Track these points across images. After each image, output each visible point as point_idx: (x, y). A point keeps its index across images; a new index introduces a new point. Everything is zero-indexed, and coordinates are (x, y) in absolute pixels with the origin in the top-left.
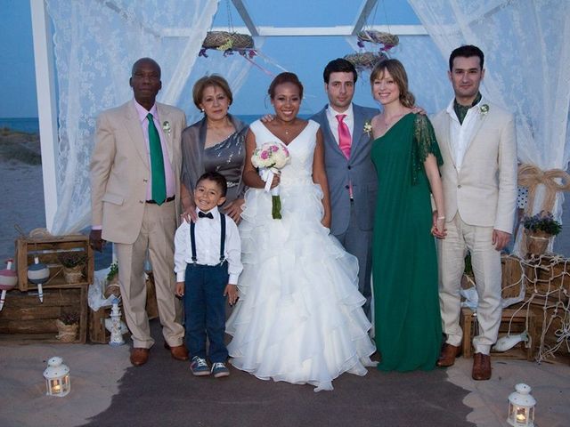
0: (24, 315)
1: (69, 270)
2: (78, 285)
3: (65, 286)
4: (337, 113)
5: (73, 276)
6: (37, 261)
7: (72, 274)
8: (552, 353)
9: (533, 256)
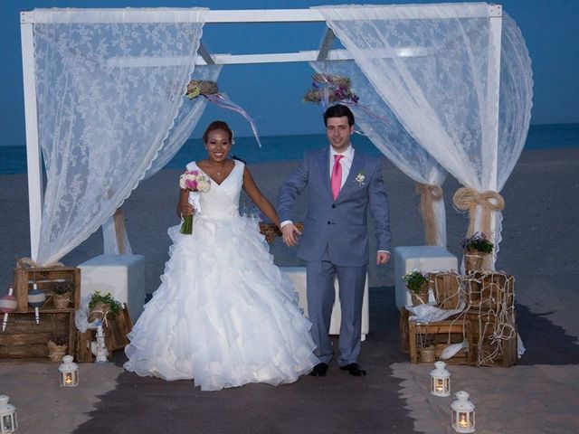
0: (15, 341)
1: (60, 296)
2: (68, 310)
3: (56, 311)
4: (336, 153)
5: (62, 302)
6: (35, 287)
7: (62, 300)
8: (491, 359)
9: (470, 272)
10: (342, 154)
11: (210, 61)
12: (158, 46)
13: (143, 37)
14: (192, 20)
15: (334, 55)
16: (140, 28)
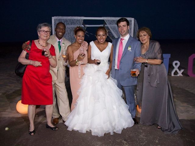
10: (124, 38)
11: (85, 26)
12: (75, 23)
13: (73, 21)
14: (81, 19)
15: (106, 25)
16: (72, 20)
